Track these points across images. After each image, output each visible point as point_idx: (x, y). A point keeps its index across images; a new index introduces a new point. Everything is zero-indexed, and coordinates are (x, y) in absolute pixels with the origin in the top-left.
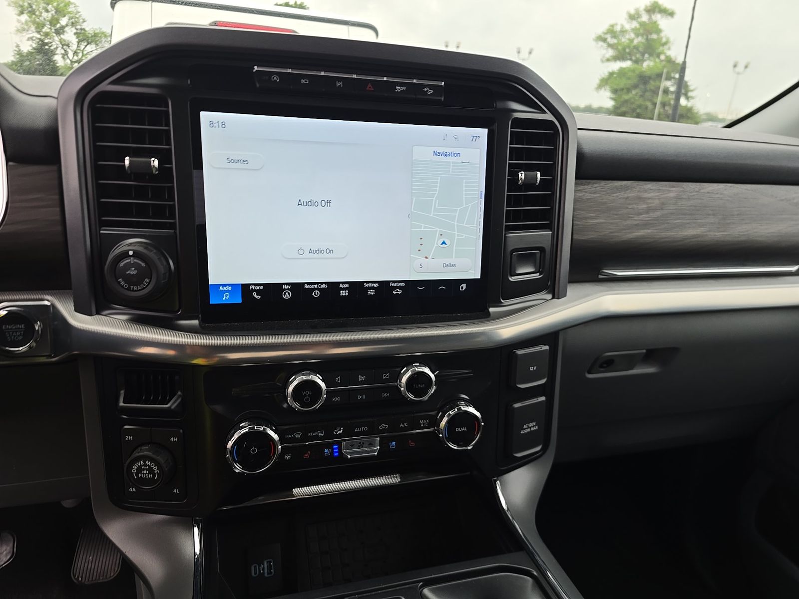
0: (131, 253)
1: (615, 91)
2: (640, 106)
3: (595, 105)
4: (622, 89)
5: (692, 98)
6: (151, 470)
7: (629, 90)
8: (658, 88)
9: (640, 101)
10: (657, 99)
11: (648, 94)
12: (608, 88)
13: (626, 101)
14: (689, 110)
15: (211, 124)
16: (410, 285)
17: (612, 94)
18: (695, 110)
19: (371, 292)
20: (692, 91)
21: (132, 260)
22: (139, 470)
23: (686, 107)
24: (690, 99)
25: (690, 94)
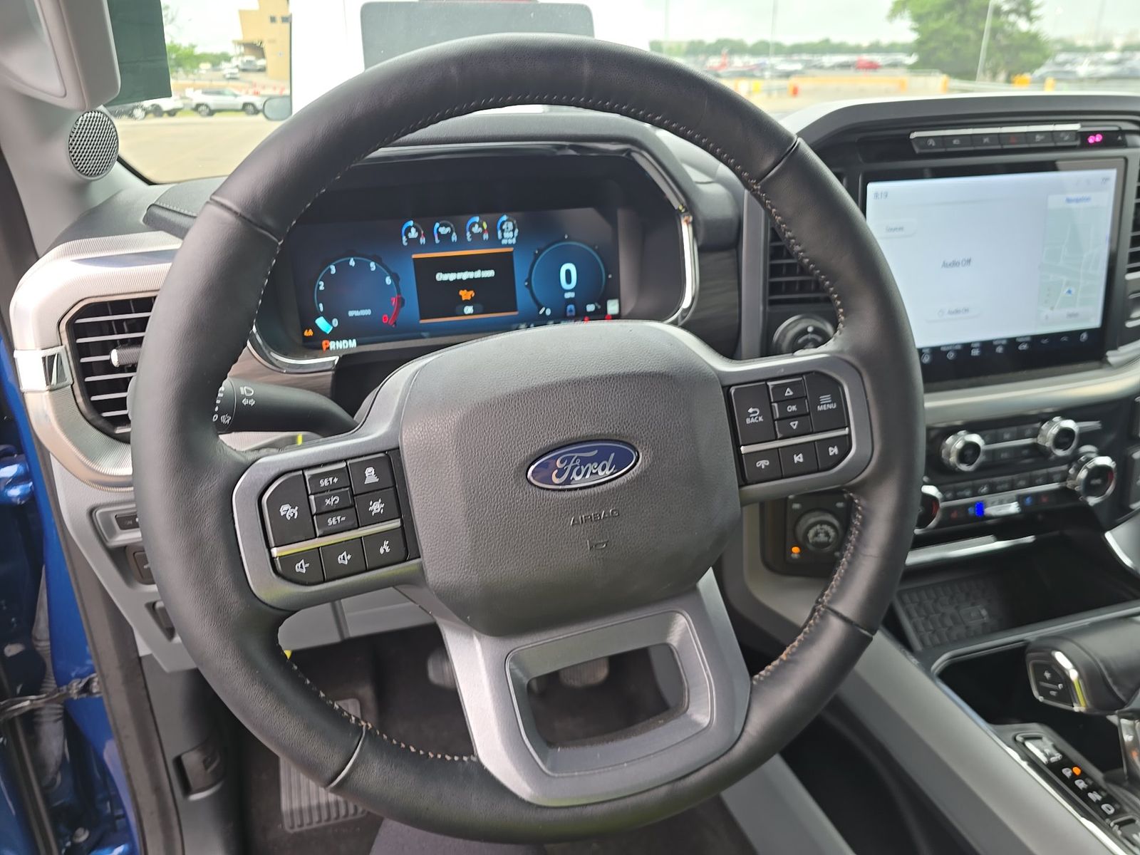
0: (810, 329)
1: (918, 18)
2: (957, 38)
3: (885, 41)
4: (929, 14)
5: (1038, 18)
6: (827, 534)
7: (940, 15)
8: (986, 8)
9: (957, 30)
10: (985, 23)
11: (969, 19)
12: (907, 13)
13: (936, 32)
14: (1034, 38)
15: (876, 195)
16: (1036, 340)
17: (913, 23)
18: (1043, 37)
19: (999, 350)
20: (1037, 7)
21: (809, 336)
22: (817, 534)
23: (1027, 33)
24: (1034, 20)
25: (1034, 13)
